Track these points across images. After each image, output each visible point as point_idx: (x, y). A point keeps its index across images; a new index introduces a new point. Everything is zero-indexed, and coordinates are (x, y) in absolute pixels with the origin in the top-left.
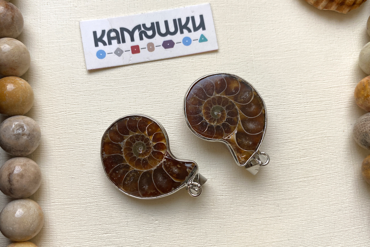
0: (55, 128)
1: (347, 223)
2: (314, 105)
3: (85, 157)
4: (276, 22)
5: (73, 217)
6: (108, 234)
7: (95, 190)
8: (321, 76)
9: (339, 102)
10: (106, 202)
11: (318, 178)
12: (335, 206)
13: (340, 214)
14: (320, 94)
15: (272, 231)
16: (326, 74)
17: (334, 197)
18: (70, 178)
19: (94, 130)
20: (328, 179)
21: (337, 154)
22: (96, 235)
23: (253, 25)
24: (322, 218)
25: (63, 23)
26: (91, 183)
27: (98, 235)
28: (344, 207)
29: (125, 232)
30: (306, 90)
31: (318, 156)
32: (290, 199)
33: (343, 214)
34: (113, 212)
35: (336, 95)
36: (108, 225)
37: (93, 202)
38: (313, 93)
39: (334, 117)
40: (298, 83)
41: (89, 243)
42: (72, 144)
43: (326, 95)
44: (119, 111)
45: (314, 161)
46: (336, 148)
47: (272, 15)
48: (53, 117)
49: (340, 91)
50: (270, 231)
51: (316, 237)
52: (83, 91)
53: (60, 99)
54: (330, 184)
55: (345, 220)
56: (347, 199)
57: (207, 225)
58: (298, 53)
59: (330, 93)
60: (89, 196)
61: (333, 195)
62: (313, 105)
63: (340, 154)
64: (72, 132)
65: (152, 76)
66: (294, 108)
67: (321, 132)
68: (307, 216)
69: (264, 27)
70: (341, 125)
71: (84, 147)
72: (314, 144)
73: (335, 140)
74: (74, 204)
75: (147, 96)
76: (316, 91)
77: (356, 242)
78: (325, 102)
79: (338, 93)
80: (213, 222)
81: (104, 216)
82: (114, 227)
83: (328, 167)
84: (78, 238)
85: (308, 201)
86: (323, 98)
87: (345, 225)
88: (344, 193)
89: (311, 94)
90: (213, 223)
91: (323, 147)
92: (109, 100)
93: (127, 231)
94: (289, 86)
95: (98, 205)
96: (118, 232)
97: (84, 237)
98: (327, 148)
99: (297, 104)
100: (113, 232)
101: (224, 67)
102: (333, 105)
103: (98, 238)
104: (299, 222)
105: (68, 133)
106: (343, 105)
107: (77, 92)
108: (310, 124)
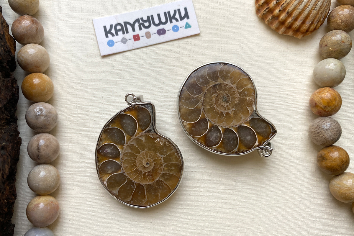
0: (68, 116)
5: (80, 183)
33: (286, 190)
35: (286, 97)
42: (80, 129)
43: (277, 97)
47: (238, 32)
48: (66, 108)
49: (290, 94)
50: (228, 200)
52: (90, 89)
53: (72, 94)
55: (287, 194)
64: (81, 120)
84: (83, 199)
105: (77, 120)
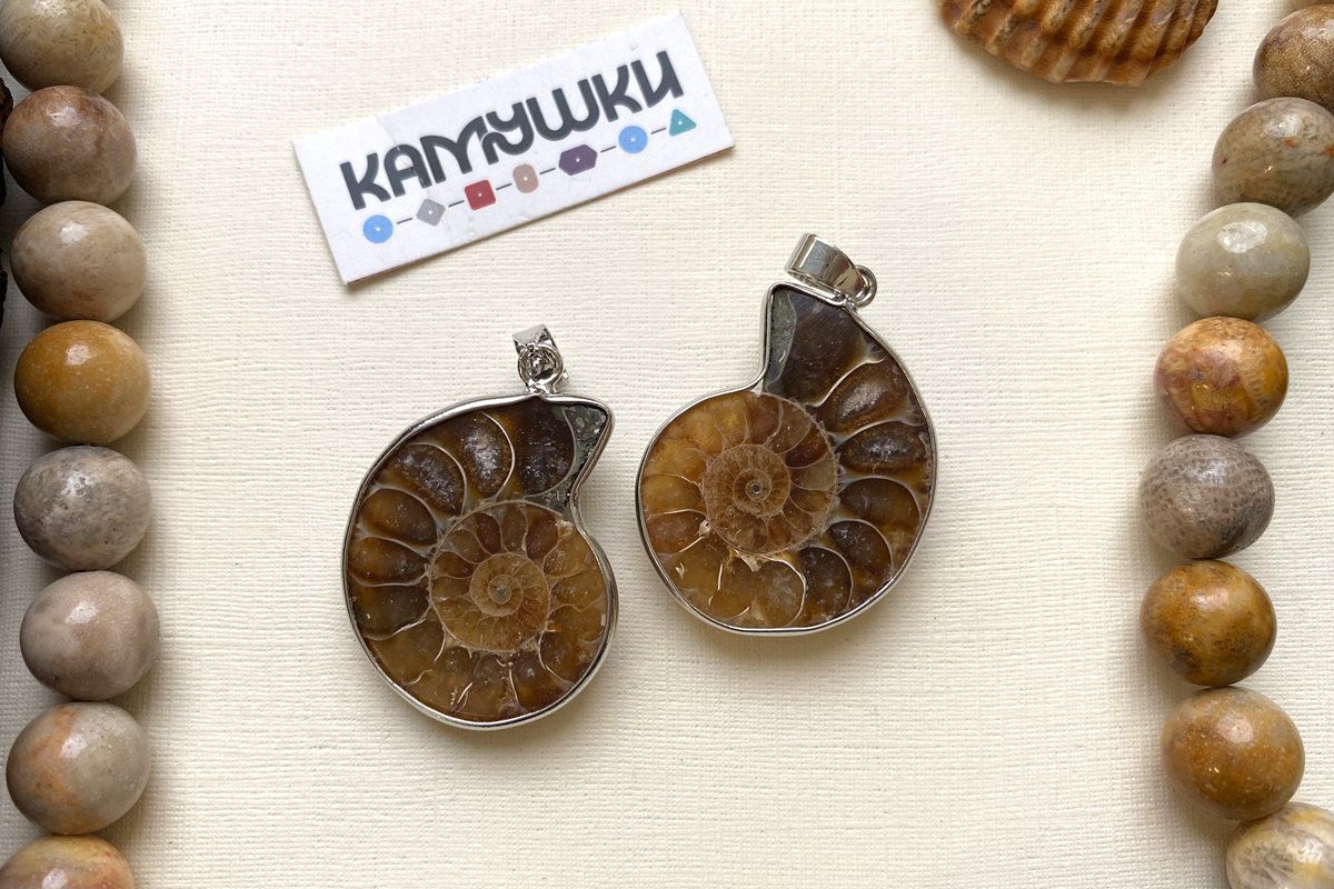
0: (200, 407)
1: (1099, 791)
2: (1023, 400)
4: (920, 129)
5: (226, 687)
6: (328, 750)
7: (301, 610)
8: (1056, 310)
10: (331, 650)
11: (1016, 636)
12: (1065, 730)
13: (1080, 759)
14: (1046, 366)
15: (847, 793)
16: (1071, 307)
17: (1062, 704)
18: (229, 563)
19: (315, 425)
21: (1086, 566)
22: (290, 748)
23: (848, 135)
24: (1018, 768)
25: (255, 92)
26: (291, 585)
27: (295, 748)
28: (1093, 737)
29: (379, 748)
30: (999, 352)
31: (1022, 565)
32: (915, 693)
33: (1089, 761)
35: (1100, 374)
36: (329, 722)
37: (290, 646)
39: (1087, 445)
40: (975, 329)
42: (244, 461)
43: (1064, 371)
44: (399, 370)
45: (1008, 578)
46: (1084, 544)
47: (911, 107)
48: (195, 374)
50: (841, 790)
51: (992, 824)
52: (295, 302)
53: (225, 319)
54: (1054, 660)
55: (1094, 780)
56: (1105, 712)
58: (983, 233)
59: (1078, 366)
60: (280, 625)
61: (1061, 697)
62: (1019, 400)
63: (1096, 566)
64: (250, 425)
66: (952, 405)
68: (968, 756)
69: (882, 144)
70: (1106, 471)
71: (279, 472)
72: (1010, 525)
73: (1083, 518)
74: (232, 644)
75: (493, 333)
77: (1124, 854)
78: (1061, 394)
79: (1107, 368)
80: (660, 742)
81: (322, 691)
82: (349, 728)
83: (1052, 603)
84: (232, 753)
86: (1056, 380)
87: (1091, 796)
88: (1097, 692)
89: (1016, 367)
90: (661, 745)
91: (1041, 537)
92: (371, 336)
95: (306, 655)
96: (359, 744)
97: (251, 752)
98: (1053, 541)
99: (967, 395)
100: (344, 745)
102: (1085, 406)
103: (295, 760)
104: (940, 772)
105: (235, 426)
106: (1119, 409)
107: (278, 302)
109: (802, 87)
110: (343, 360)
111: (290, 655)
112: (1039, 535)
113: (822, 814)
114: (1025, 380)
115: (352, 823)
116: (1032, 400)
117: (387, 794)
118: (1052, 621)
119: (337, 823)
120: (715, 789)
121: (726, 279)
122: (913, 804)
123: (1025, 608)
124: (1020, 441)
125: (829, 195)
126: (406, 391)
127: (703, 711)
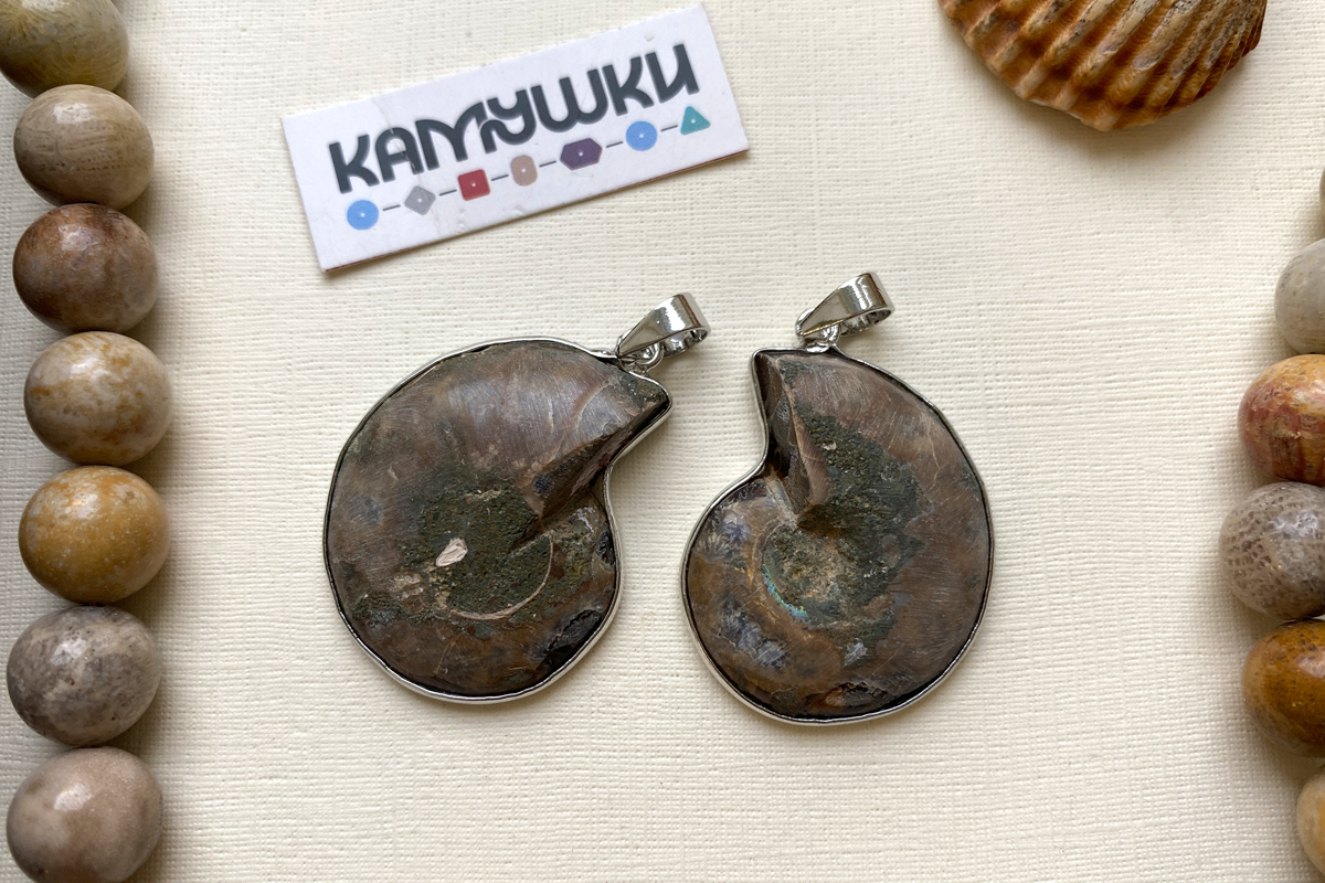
1: (1118, 804)
3: (224, 516)
4: (904, 97)
6: (278, 781)
7: (248, 629)
8: (1054, 285)
9: (1111, 378)
10: (280, 672)
11: (1022, 638)
12: (1078, 739)
13: (1096, 770)
15: (843, 814)
16: (1071, 281)
17: (1074, 710)
19: (261, 430)
20: (1059, 645)
21: (1095, 560)
22: (239, 779)
23: (826, 106)
24: (1029, 782)
26: (238, 603)
27: (244, 779)
28: (1109, 746)
29: (332, 777)
30: (994, 332)
33: (1105, 772)
34: (301, 707)
35: (1103, 352)
36: (279, 750)
37: (236, 669)
38: (1021, 344)
40: (967, 308)
41: (211, 806)
43: (1065, 351)
44: (349, 369)
46: (1093, 535)
47: (893, 73)
49: (1119, 339)
50: (836, 811)
51: (1001, 844)
52: (240, 300)
54: (1064, 662)
56: (1121, 718)
57: (616, 773)
58: (974, 205)
59: (1080, 344)
60: (226, 646)
61: (1073, 703)
62: (1017, 382)
65: (468, 259)
66: (945, 390)
67: (1040, 477)
68: (974, 770)
69: (864, 114)
70: (1115, 456)
73: (1091, 508)
75: (448, 326)
76: (1030, 338)
77: (1146, 872)
78: (1063, 375)
79: (1111, 346)
80: (637, 764)
81: (270, 716)
83: (1060, 601)
85: (980, 717)
86: (1057, 360)
87: (1108, 810)
88: (1111, 696)
90: (639, 767)
91: (1045, 530)
92: (319, 334)
93: (343, 774)
94: (934, 314)
95: (254, 678)
96: (312, 774)
98: (1058, 534)
99: (961, 379)
100: (296, 774)
101: (717, 242)
102: (1090, 386)
103: (243, 791)
107: (222, 301)
108: (1001, 448)
109: (776, 57)
110: (289, 361)
111: (236, 678)
112: (1044, 528)
113: (816, 837)
114: (1023, 361)
115: (305, 859)
116: (1032, 383)
117: (342, 827)
118: (1059, 620)
119: (289, 860)
120: (699, 813)
121: (699, 263)
122: (915, 824)
123: (1031, 607)
124: (1019, 427)
125: (808, 170)
126: (356, 391)
127: (684, 728)
